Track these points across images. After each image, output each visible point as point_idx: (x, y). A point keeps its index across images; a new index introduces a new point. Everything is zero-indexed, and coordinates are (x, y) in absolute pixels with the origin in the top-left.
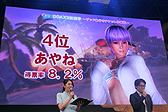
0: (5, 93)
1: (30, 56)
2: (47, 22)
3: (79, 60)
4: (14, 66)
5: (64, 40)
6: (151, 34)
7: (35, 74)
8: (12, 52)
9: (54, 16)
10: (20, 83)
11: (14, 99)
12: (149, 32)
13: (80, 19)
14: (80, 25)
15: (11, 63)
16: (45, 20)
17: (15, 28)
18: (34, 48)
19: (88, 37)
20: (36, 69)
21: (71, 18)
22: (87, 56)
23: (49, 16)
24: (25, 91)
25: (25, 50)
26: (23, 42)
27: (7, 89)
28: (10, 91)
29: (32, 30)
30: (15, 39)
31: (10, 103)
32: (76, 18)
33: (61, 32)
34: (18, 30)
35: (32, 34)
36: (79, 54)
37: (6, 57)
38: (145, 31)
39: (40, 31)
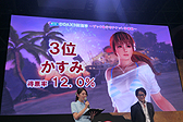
0: (12, 103)
1: (37, 65)
2: (54, 30)
3: (87, 68)
4: (21, 75)
5: (71, 48)
8: (18, 61)
9: (61, 24)
10: (27, 92)
11: (21, 109)
13: (86, 26)
14: (87, 33)
15: (18, 73)
16: (51, 28)
17: (21, 37)
18: (41, 57)
19: (96, 44)
20: (43, 78)
21: (78, 25)
22: (95, 64)
23: (55, 24)
24: (32, 100)
25: (32, 59)
26: (29, 51)
27: (14, 99)
28: (17, 101)
29: (38, 39)
30: (21, 48)
31: (18, 114)
32: (82, 26)
33: (68, 39)
34: (24, 38)
35: (38, 43)
36: (87, 61)
37: (13, 67)
38: (152, 36)
39: (46, 39)
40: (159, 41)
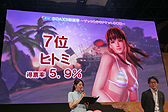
0: (8, 93)
1: (32, 57)
2: (47, 24)
3: (78, 60)
4: (16, 67)
5: (63, 41)
6: (146, 35)
7: (36, 74)
8: (13, 54)
9: (54, 19)
10: (22, 83)
11: (17, 98)
12: (144, 32)
13: (78, 20)
14: (78, 27)
15: (13, 64)
16: (45, 22)
17: (16, 30)
18: (35, 49)
19: (86, 38)
20: (37, 69)
21: (70, 20)
22: (85, 56)
23: (49, 19)
24: (27, 90)
25: (26, 51)
26: (24, 44)
28: (13, 90)
29: (32, 32)
30: (16, 41)
31: (13, 103)
32: (74, 20)
33: (60, 33)
34: (19, 32)
35: (33, 36)
36: (79, 53)
37: (9, 58)
38: (140, 31)
39: (40, 32)
40: (145, 36)
